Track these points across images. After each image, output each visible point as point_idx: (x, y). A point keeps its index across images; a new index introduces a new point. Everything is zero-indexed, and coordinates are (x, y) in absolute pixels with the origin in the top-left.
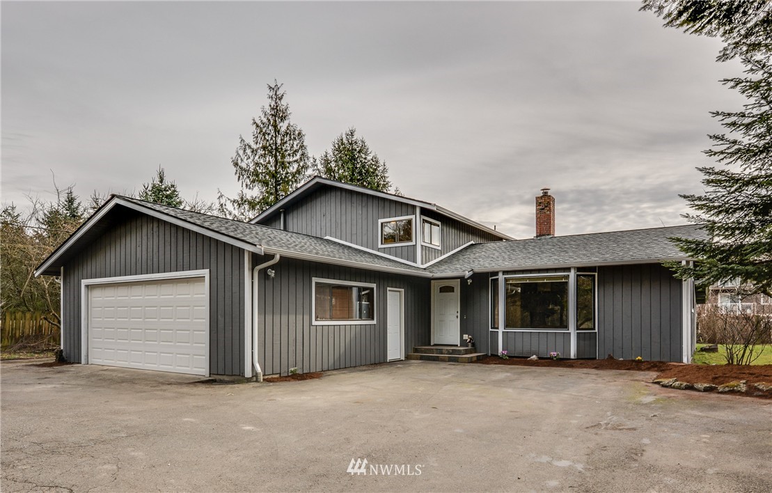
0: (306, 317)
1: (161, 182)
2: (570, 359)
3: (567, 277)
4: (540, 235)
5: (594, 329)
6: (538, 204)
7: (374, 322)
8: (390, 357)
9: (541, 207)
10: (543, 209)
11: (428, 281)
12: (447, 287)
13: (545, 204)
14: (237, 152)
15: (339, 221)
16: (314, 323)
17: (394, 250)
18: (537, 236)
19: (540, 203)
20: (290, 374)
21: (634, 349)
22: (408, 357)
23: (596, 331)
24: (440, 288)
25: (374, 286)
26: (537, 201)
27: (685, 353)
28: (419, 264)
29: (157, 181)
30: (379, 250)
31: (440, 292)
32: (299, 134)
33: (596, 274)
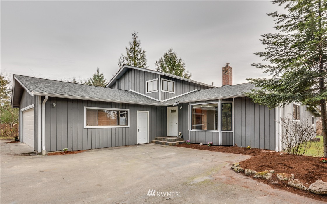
0: (80, 125)
1: (98, 73)
2: (218, 146)
3: (217, 104)
4: (224, 85)
5: (232, 130)
6: (223, 71)
7: (129, 126)
8: (139, 142)
9: (224, 72)
10: (225, 73)
11: (166, 107)
12: (173, 110)
13: (227, 71)
14: (119, 60)
15: (134, 83)
16: (85, 127)
17: (151, 94)
18: (223, 86)
19: (224, 70)
20: (63, 151)
21: (251, 141)
22: (151, 142)
23: (233, 131)
24: (171, 111)
25: (128, 110)
26: (223, 69)
27: (277, 145)
28: (160, 100)
29: (97, 73)
30: (146, 94)
31: (171, 112)
32: (144, 51)
33: (233, 102)
